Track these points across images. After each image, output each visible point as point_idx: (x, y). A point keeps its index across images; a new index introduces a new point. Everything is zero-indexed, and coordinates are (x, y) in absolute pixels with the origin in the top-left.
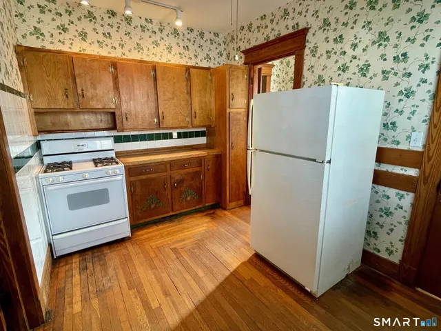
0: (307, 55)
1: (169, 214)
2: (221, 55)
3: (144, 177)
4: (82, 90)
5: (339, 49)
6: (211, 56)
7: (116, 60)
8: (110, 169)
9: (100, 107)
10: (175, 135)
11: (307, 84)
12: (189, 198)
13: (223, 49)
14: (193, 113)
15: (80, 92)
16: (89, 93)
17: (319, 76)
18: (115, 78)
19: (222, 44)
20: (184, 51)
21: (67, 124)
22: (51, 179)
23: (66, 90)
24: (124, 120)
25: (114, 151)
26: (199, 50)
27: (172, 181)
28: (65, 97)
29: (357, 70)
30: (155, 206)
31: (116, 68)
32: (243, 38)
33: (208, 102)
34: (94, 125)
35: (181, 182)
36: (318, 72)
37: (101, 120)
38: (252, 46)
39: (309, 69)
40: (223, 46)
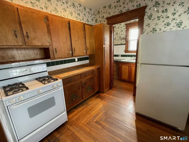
0: (146, 19)
1: (81, 101)
2: (93, 20)
3: (69, 85)
4: (27, 33)
5: (165, 15)
6: (89, 20)
7: (47, 15)
8: (55, 84)
9: (40, 44)
10: (76, 60)
11: (146, 32)
12: (89, 91)
13: (93, 18)
14: (87, 48)
15: (25, 33)
16: (31, 35)
17: (153, 28)
18: (48, 26)
19: (93, 15)
20: (78, 16)
21: (13, 57)
22: (14, 100)
23: (15, 31)
24: (55, 52)
25: (47, 72)
26: (84, 16)
27: (82, 84)
28: (14, 37)
29: (175, 25)
30: (75, 99)
31: (48, 20)
32: (105, 12)
33: (92, 42)
34: (33, 57)
35: (85, 84)
36: (152, 26)
37: (37, 53)
38: (111, 15)
39: (147, 25)
40: (93, 16)
